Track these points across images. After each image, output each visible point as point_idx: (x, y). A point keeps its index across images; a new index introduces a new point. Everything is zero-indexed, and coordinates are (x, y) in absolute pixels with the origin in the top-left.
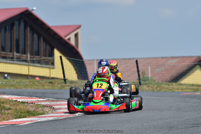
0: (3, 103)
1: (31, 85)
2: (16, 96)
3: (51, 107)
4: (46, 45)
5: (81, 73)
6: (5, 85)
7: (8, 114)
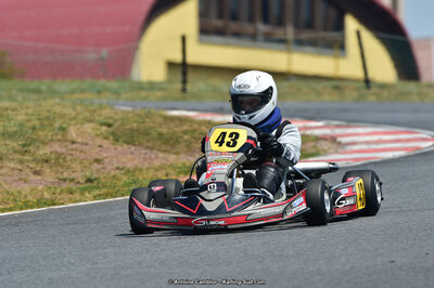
1: (293, 93)
3: (333, 139)
4: (328, 5)
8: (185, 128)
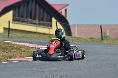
0: (21, 47)
1: (38, 38)
2: (29, 44)
4: (48, 15)
5: (68, 32)
6: (23, 37)
7: (23, 54)
8: (10, 46)
